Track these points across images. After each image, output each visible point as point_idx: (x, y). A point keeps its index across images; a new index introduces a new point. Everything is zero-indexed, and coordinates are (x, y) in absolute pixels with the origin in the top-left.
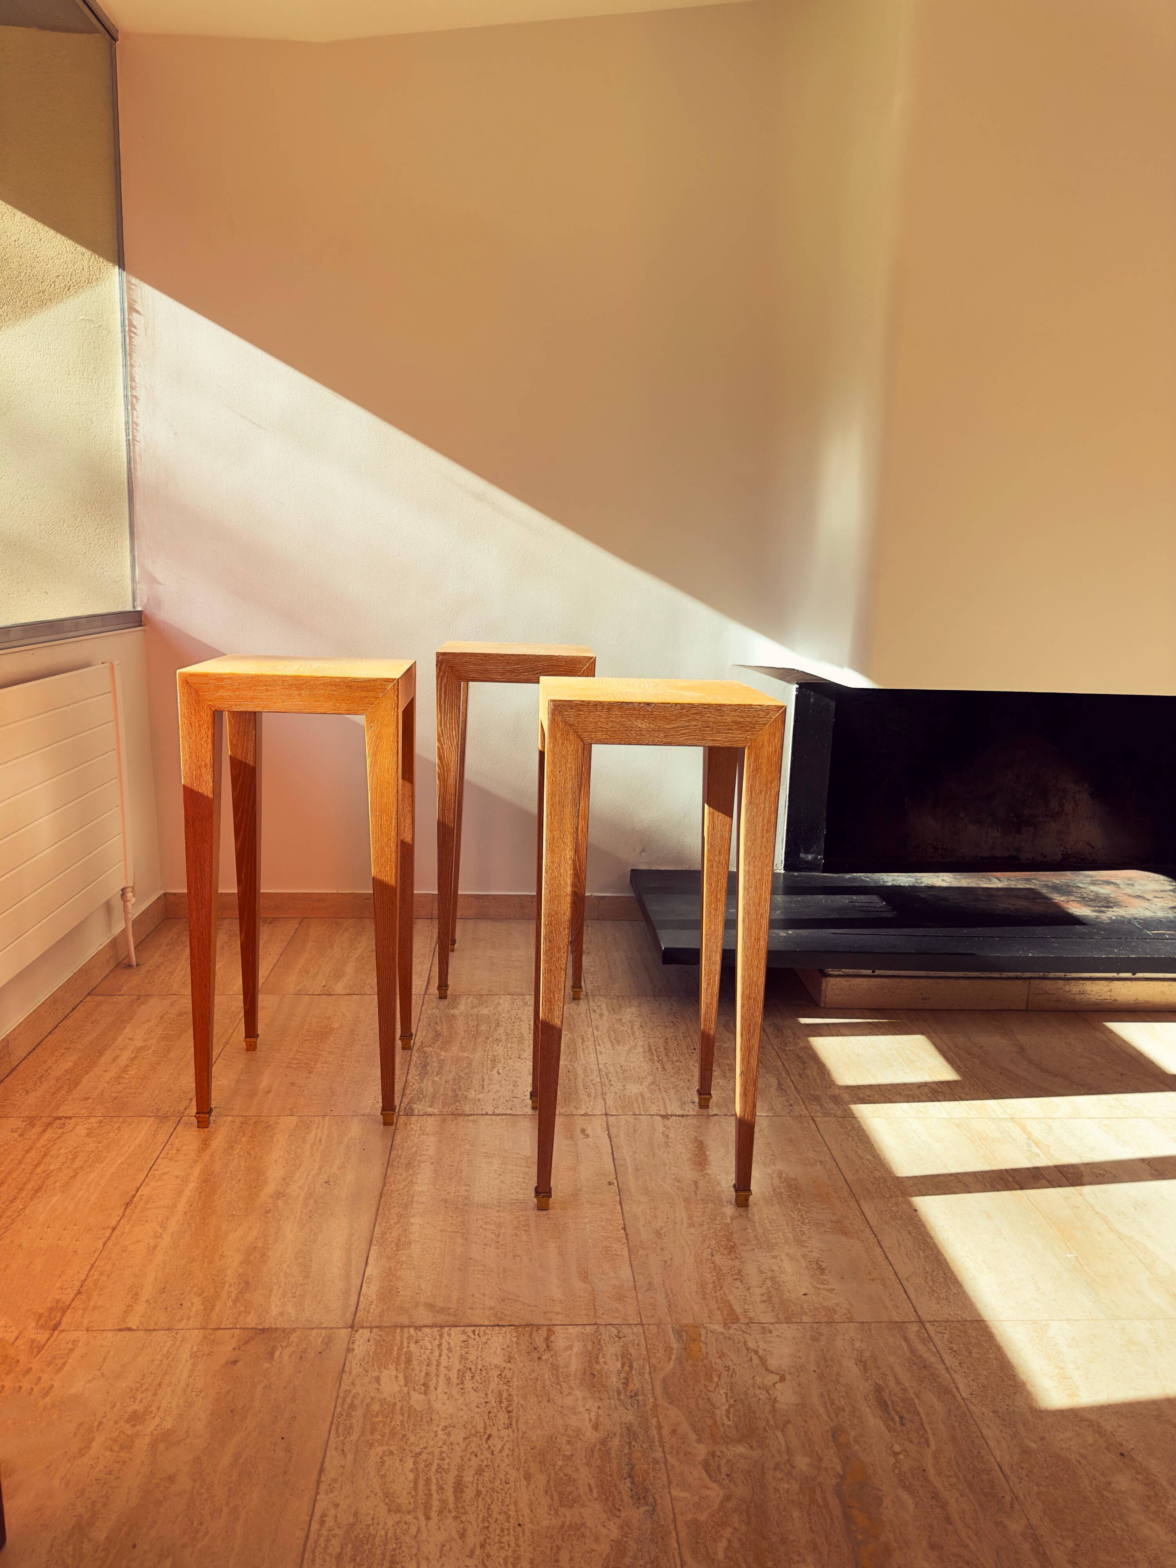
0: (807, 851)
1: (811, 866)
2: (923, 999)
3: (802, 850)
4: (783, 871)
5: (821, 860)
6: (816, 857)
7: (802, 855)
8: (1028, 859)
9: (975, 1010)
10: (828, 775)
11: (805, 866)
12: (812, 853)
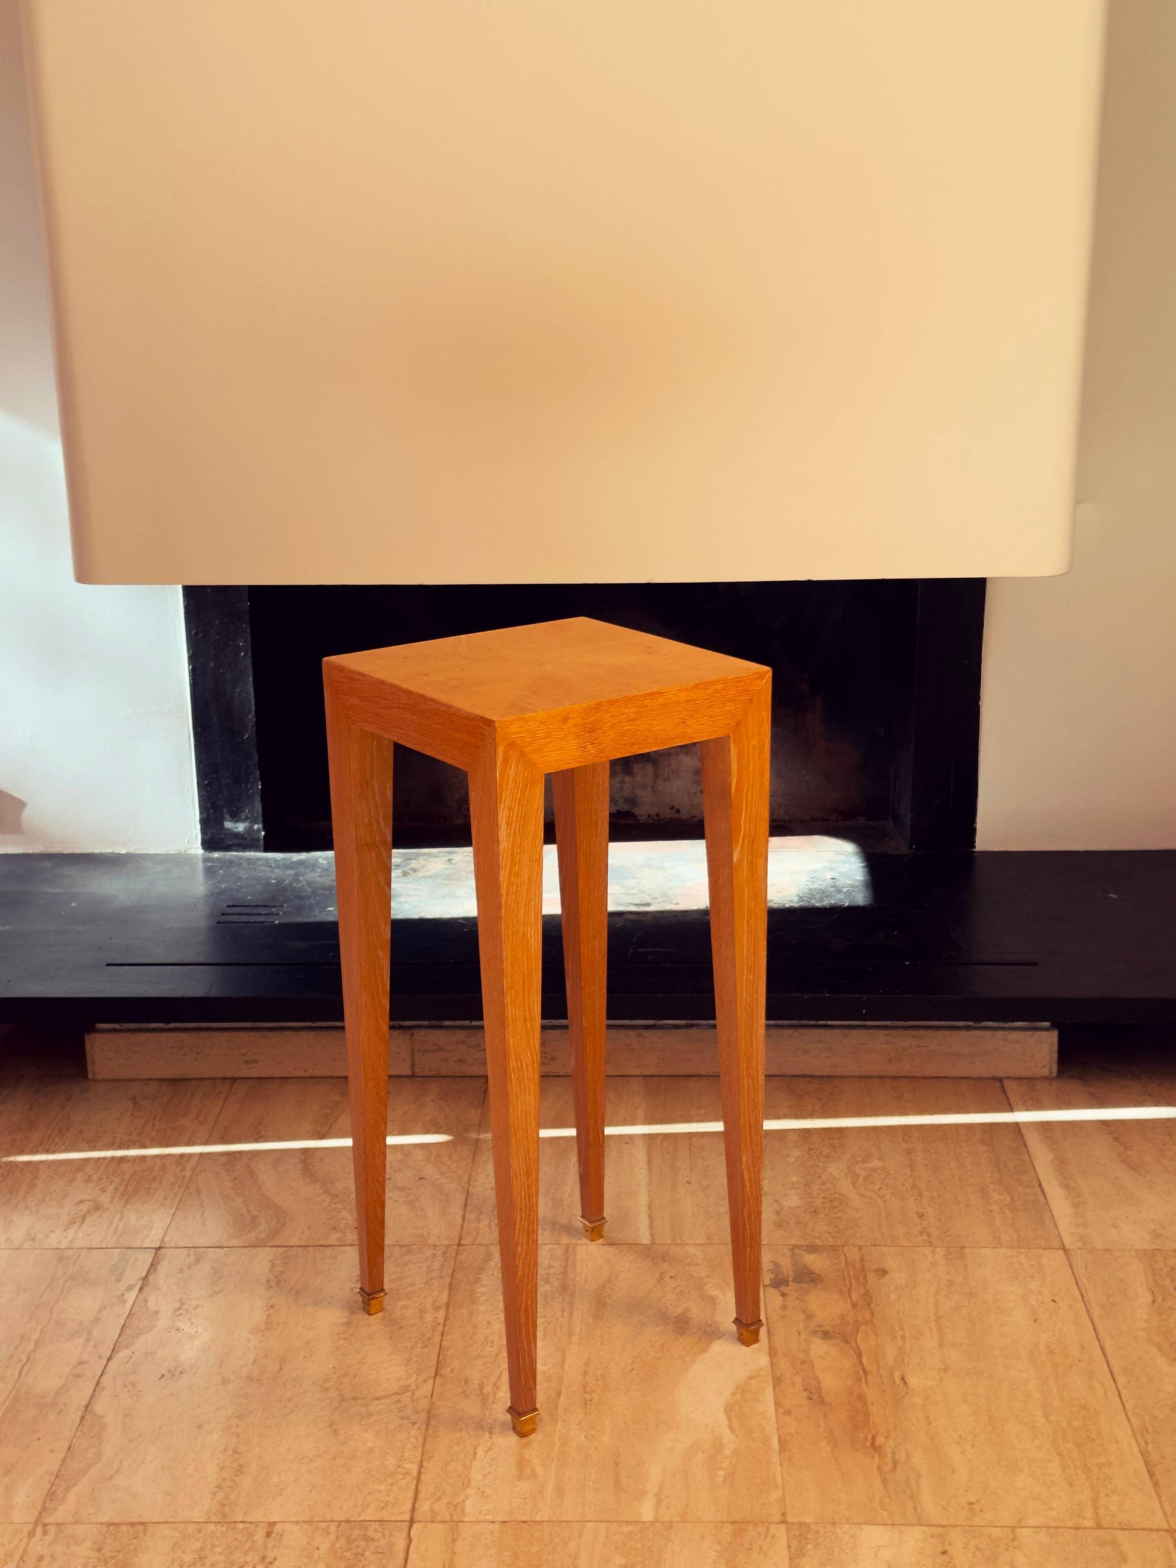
0: (235, 816)
1: (243, 843)
2: (247, 1062)
3: (227, 816)
4: (198, 850)
5: (258, 831)
6: (250, 830)
7: (228, 825)
8: (649, 816)
9: (331, 1077)
10: (252, 694)
11: (236, 841)
12: (243, 821)
